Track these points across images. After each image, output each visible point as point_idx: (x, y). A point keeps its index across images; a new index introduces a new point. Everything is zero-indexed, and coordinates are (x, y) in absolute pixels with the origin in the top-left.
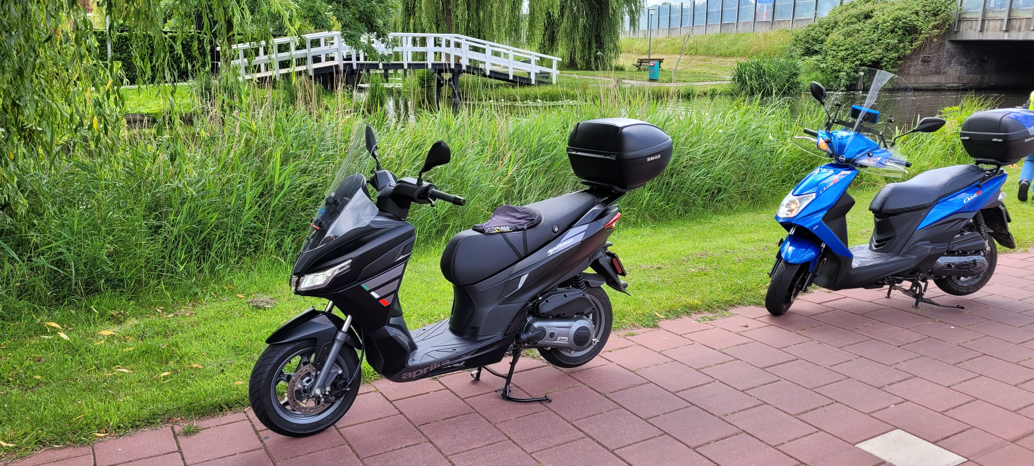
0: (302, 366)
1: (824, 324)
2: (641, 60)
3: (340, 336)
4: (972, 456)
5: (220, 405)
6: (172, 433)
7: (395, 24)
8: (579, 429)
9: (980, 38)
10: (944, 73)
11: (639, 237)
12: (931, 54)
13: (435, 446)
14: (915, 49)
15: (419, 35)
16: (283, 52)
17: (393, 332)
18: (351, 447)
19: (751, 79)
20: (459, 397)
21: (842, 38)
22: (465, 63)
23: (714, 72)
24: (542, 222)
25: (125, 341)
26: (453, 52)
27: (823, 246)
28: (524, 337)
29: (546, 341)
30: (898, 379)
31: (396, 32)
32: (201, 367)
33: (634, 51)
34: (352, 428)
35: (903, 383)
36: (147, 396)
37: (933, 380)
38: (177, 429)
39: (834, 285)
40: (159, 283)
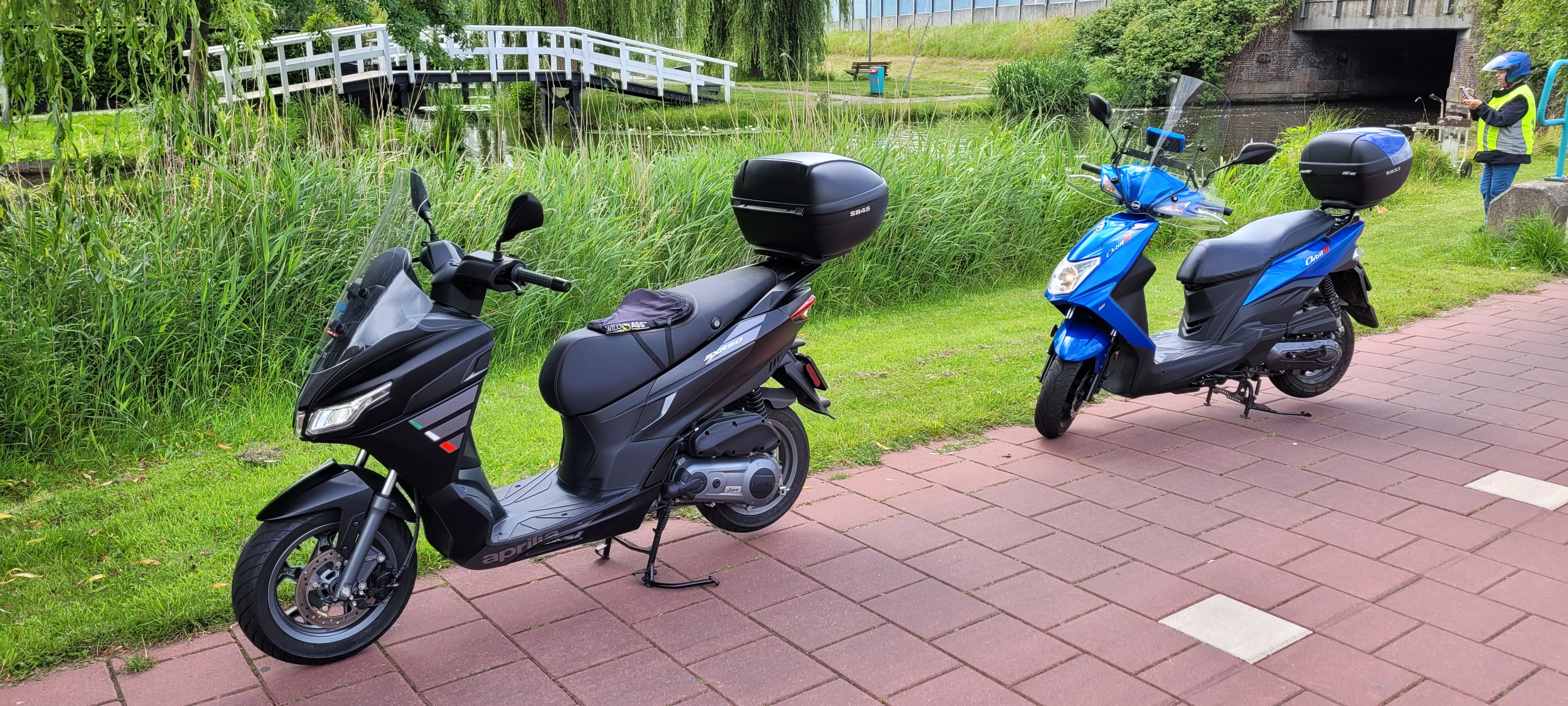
0: (319, 552)
1: (1118, 447)
2: (858, 64)
3: (378, 503)
4: (1319, 625)
5: (188, 621)
6: (107, 671)
7: (476, 12)
8: (760, 623)
9: (1336, 28)
10: (1289, 78)
11: (855, 330)
12: (1270, 51)
13: (538, 665)
14: (1248, 45)
15: (514, 29)
16: (293, 57)
17: (465, 492)
18: (403, 675)
19: (1018, 90)
20: (576, 586)
21: (1146, 29)
22: (588, 71)
23: (965, 82)
24: (695, 313)
25: (29, 528)
26: (569, 54)
27: (1114, 333)
28: (673, 489)
29: (708, 493)
30: (1220, 523)
31: (477, 24)
32: (157, 563)
33: (848, 51)
34: (405, 645)
35: (1226, 527)
36: (65, 613)
37: (1267, 521)
38: (117, 664)
39: (1131, 390)
40: (86, 433)
